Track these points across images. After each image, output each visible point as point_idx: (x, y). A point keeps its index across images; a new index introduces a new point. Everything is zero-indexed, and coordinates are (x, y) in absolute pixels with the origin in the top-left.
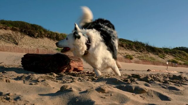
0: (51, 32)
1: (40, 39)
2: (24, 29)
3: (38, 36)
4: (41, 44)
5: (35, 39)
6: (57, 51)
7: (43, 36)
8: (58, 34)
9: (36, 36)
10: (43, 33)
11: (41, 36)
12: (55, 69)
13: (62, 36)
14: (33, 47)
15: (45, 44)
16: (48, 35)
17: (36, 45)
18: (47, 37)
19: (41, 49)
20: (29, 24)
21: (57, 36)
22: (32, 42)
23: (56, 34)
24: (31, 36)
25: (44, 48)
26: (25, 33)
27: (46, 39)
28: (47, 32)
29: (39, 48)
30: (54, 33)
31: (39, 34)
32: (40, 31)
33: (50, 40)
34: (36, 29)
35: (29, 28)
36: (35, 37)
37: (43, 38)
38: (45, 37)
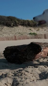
0: (23, 20)
1: (16, 28)
2: (3, 22)
3: (14, 25)
4: (17, 31)
5: (11, 28)
6: (30, 35)
7: (18, 24)
8: (29, 21)
9: (12, 25)
10: (17, 22)
11: (16, 25)
12: (32, 57)
13: (33, 22)
14: (11, 34)
15: (20, 31)
16: (21, 23)
17: (13, 32)
18: (21, 25)
19: (18, 35)
20: (5, 17)
21: (28, 23)
22: (10, 31)
23: (28, 21)
24: (8, 26)
25: (19, 34)
26: (3, 24)
27: (20, 27)
28: (20, 21)
29: (16, 35)
30: (26, 21)
31: (14, 24)
32: (14, 21)
33: (24, 27)
34: (11, 20)
35: (6, 20)
36: (12, 27)
37: (17, 26)
38: (19, 25)
